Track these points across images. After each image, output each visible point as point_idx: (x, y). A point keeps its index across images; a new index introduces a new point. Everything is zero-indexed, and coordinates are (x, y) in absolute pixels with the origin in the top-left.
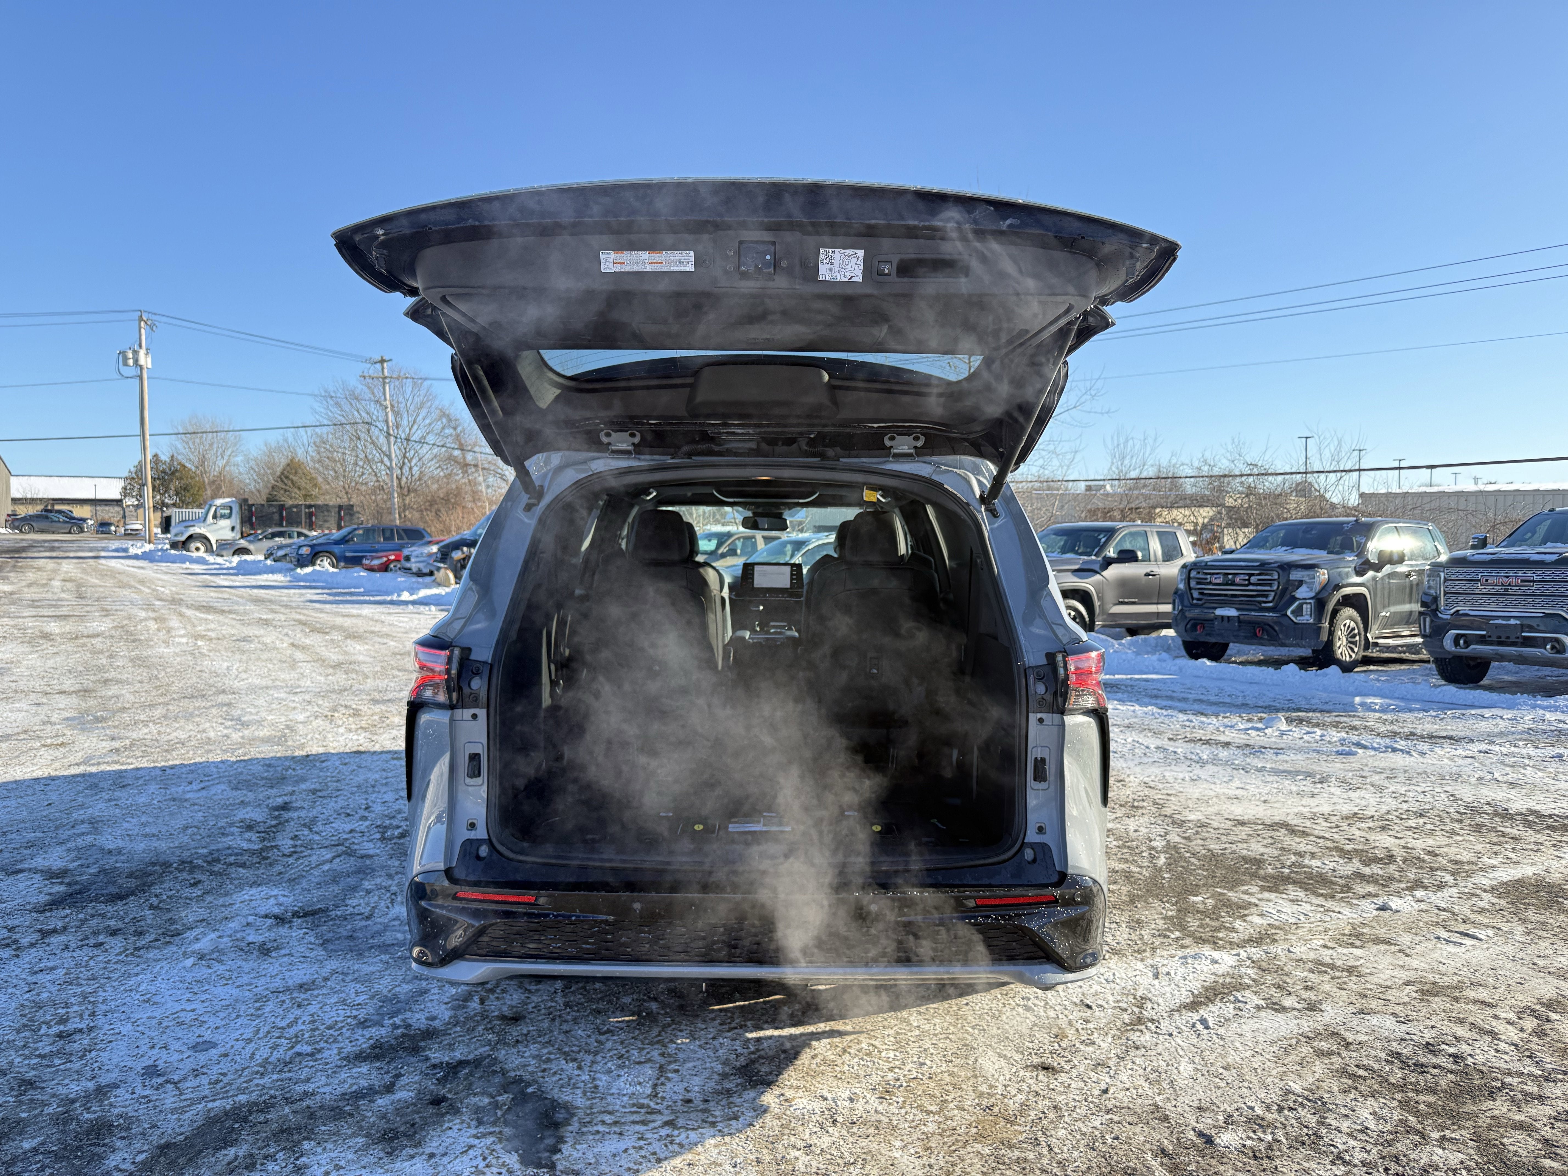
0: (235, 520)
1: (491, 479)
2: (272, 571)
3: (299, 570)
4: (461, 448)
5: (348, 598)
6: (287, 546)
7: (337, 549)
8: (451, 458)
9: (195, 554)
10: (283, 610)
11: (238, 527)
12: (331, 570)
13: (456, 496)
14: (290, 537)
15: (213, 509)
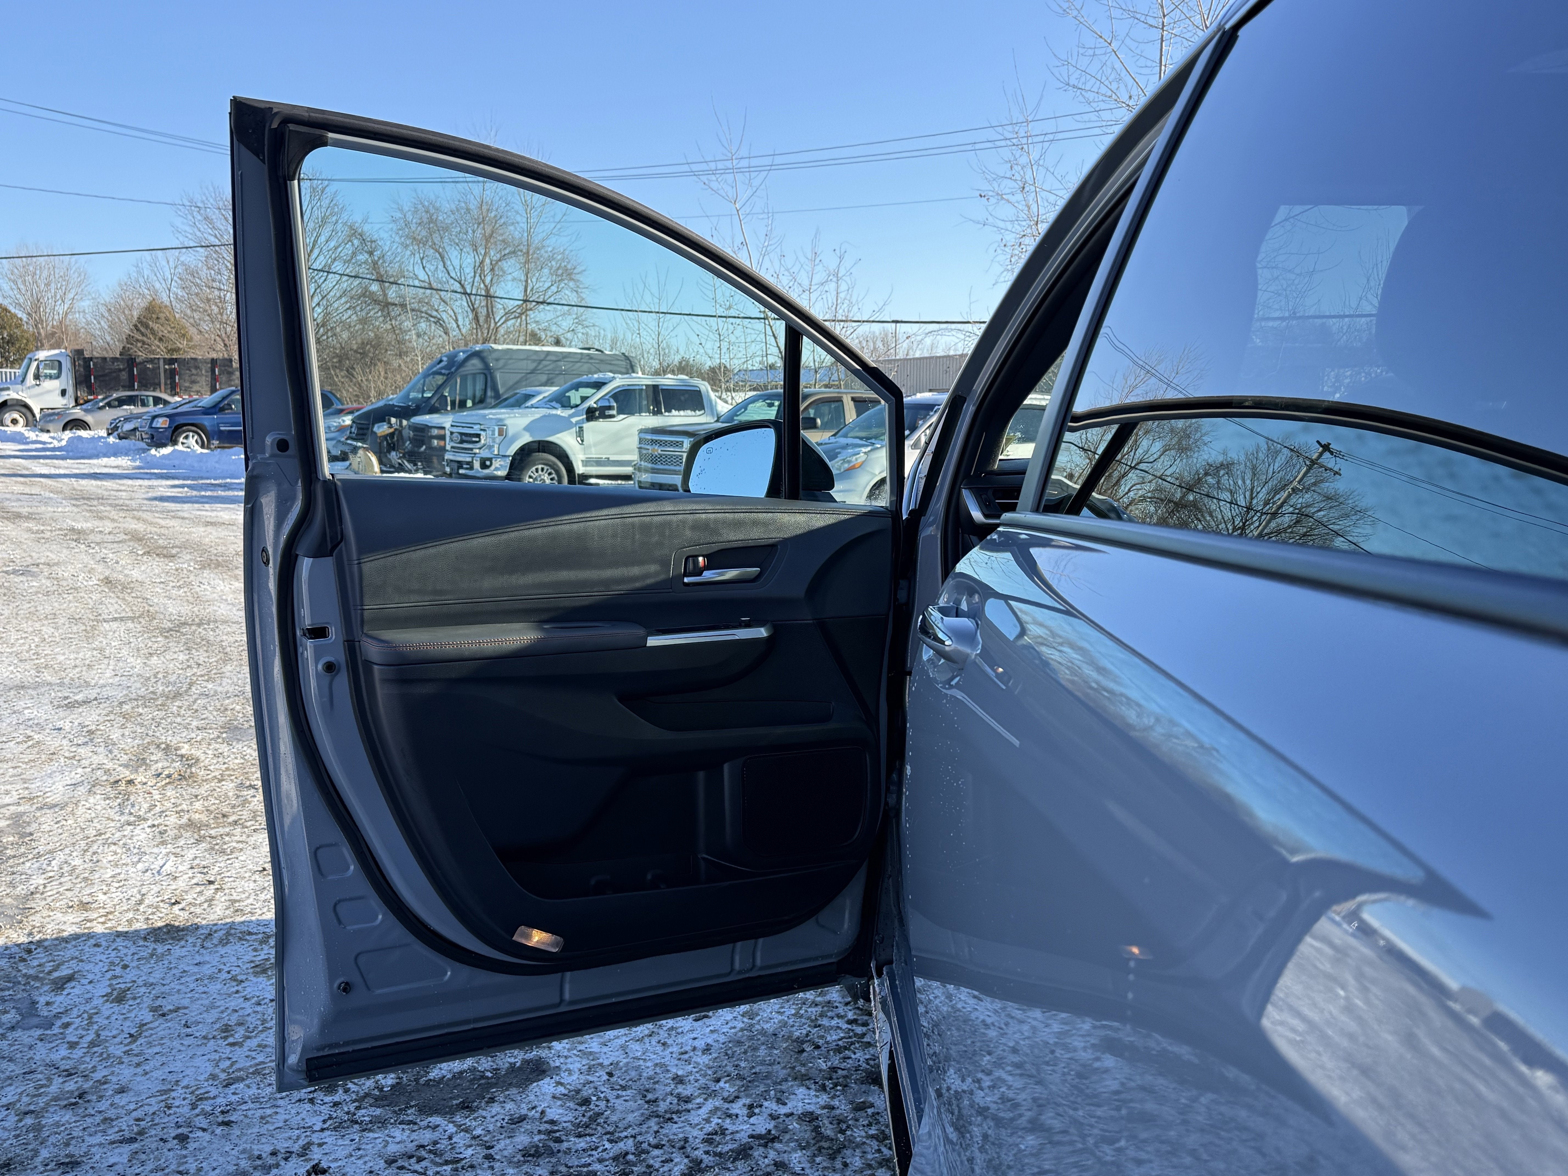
0: (66, 380)
1: (423, 325)
2: (115, 452)
3: (153, 451)
4: (380, 280)
5: (221, 493)
6: (138, 416)
7: (207, 421)
8: (366, 293)
9: (11, 429)
10: (114, 514)
11: (70, 391)
12: (199, 450)
13: (375, 347)
14: (144, 404)
15: (34, 365)
